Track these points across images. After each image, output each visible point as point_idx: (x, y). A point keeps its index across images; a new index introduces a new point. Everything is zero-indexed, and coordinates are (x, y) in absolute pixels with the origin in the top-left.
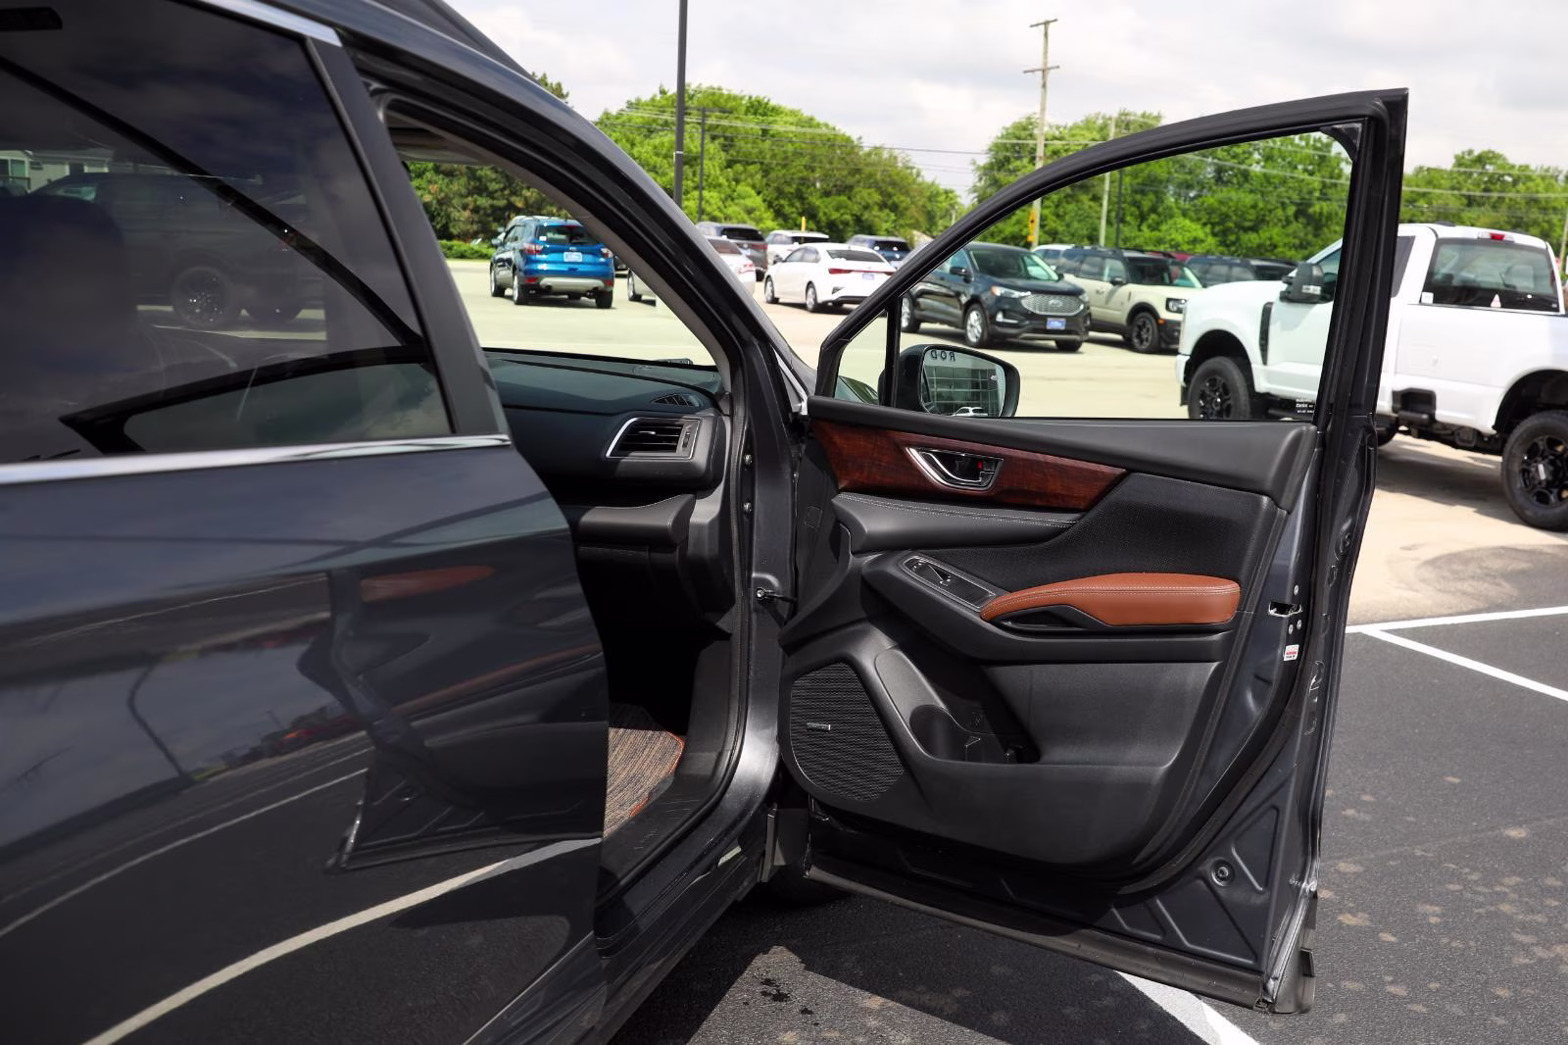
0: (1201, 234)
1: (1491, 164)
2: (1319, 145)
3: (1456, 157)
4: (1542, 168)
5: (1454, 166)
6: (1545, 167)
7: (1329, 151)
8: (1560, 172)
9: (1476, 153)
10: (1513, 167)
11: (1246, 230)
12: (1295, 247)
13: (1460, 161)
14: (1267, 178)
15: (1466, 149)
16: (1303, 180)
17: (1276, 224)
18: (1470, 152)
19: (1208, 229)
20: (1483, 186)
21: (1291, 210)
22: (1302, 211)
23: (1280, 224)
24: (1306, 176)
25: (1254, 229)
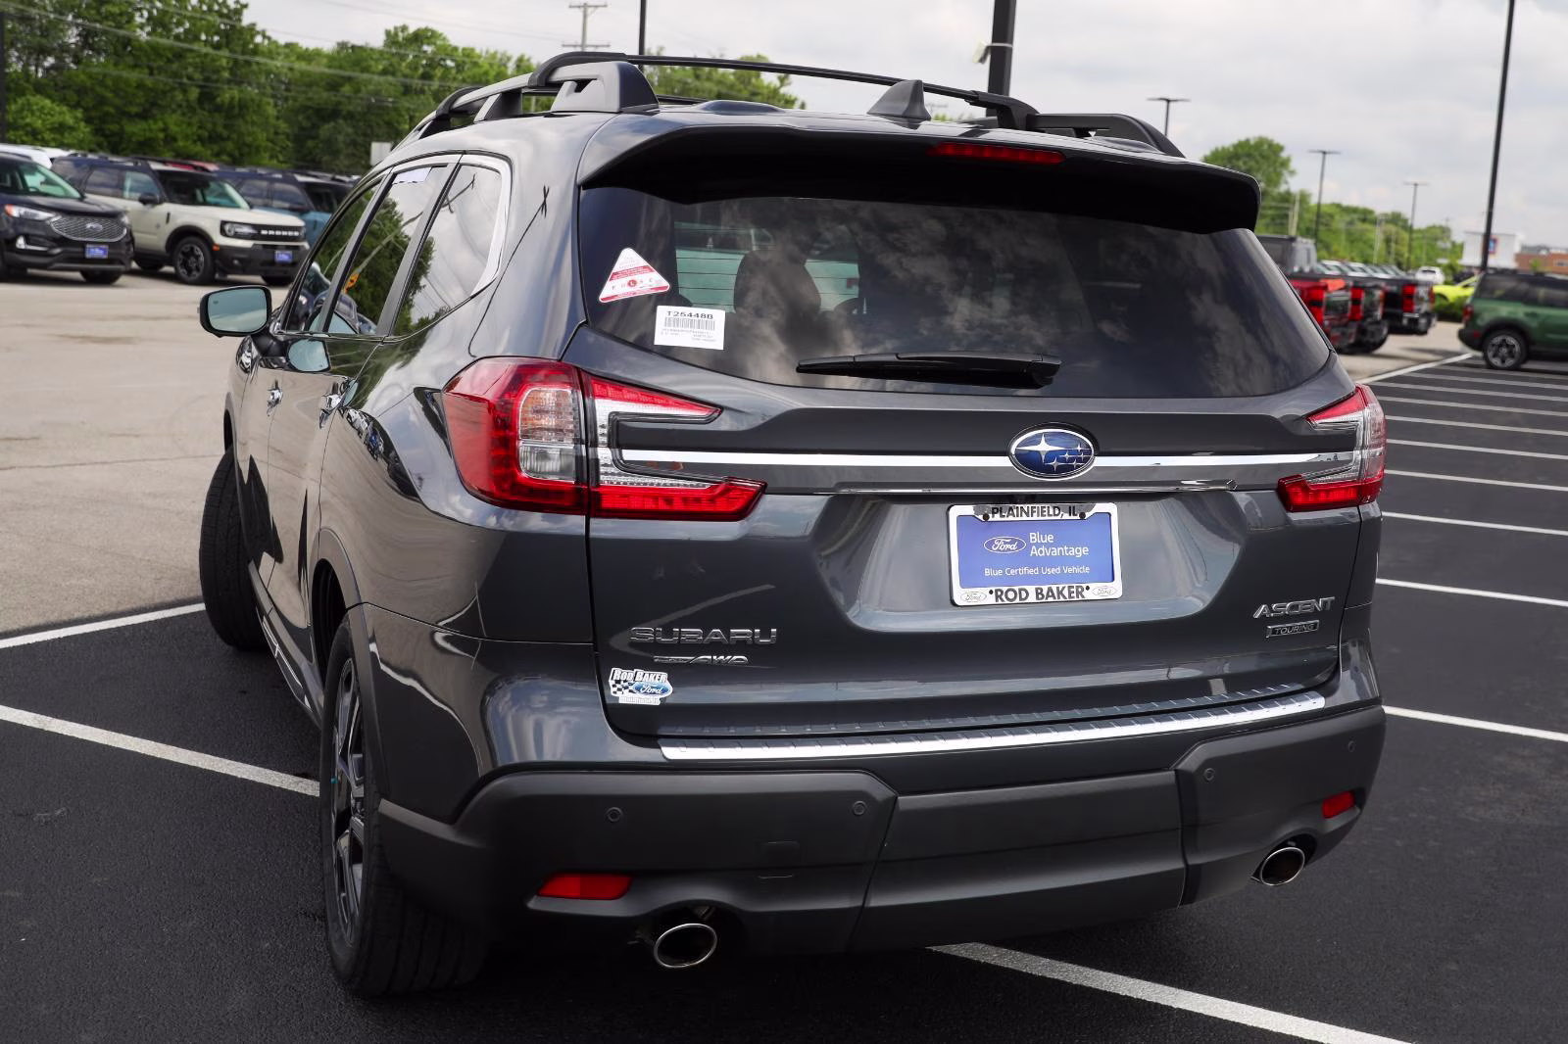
0: (69, 120)
1: (428, 44)
2: (225, 11)
3: (388, 33)
4: (487, 52)
5: (386, 45)
6: (492, 51)
7: (240, 20)
8: (509, 59)
9: (412, 30)
10: (455, 49)
11: (131, 117)
12: (200, 139)
13: (391, 38)
14: (155, 50)
15: (399, 24)
16: (206, 55)
17: (174, 111)
18: (404, 28)
19: (79, 113)
20: (421, 71)
21: (194, 93)
22: (207, 96)
23: (179, 112)
24: (208, 50)
25: (144, 116)
